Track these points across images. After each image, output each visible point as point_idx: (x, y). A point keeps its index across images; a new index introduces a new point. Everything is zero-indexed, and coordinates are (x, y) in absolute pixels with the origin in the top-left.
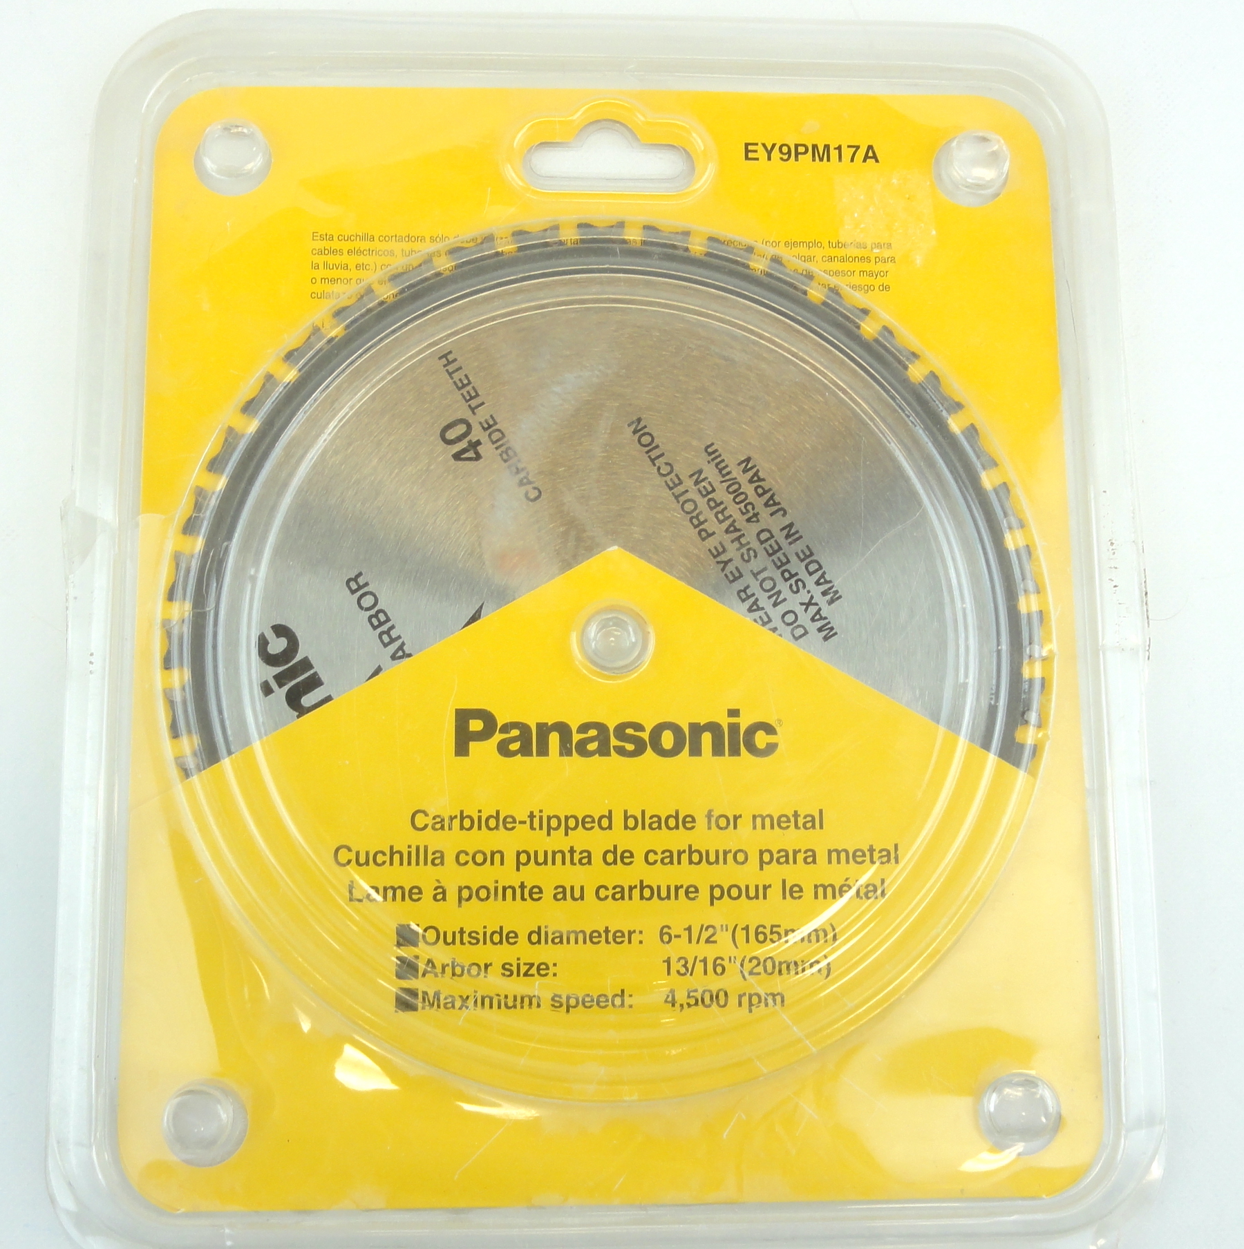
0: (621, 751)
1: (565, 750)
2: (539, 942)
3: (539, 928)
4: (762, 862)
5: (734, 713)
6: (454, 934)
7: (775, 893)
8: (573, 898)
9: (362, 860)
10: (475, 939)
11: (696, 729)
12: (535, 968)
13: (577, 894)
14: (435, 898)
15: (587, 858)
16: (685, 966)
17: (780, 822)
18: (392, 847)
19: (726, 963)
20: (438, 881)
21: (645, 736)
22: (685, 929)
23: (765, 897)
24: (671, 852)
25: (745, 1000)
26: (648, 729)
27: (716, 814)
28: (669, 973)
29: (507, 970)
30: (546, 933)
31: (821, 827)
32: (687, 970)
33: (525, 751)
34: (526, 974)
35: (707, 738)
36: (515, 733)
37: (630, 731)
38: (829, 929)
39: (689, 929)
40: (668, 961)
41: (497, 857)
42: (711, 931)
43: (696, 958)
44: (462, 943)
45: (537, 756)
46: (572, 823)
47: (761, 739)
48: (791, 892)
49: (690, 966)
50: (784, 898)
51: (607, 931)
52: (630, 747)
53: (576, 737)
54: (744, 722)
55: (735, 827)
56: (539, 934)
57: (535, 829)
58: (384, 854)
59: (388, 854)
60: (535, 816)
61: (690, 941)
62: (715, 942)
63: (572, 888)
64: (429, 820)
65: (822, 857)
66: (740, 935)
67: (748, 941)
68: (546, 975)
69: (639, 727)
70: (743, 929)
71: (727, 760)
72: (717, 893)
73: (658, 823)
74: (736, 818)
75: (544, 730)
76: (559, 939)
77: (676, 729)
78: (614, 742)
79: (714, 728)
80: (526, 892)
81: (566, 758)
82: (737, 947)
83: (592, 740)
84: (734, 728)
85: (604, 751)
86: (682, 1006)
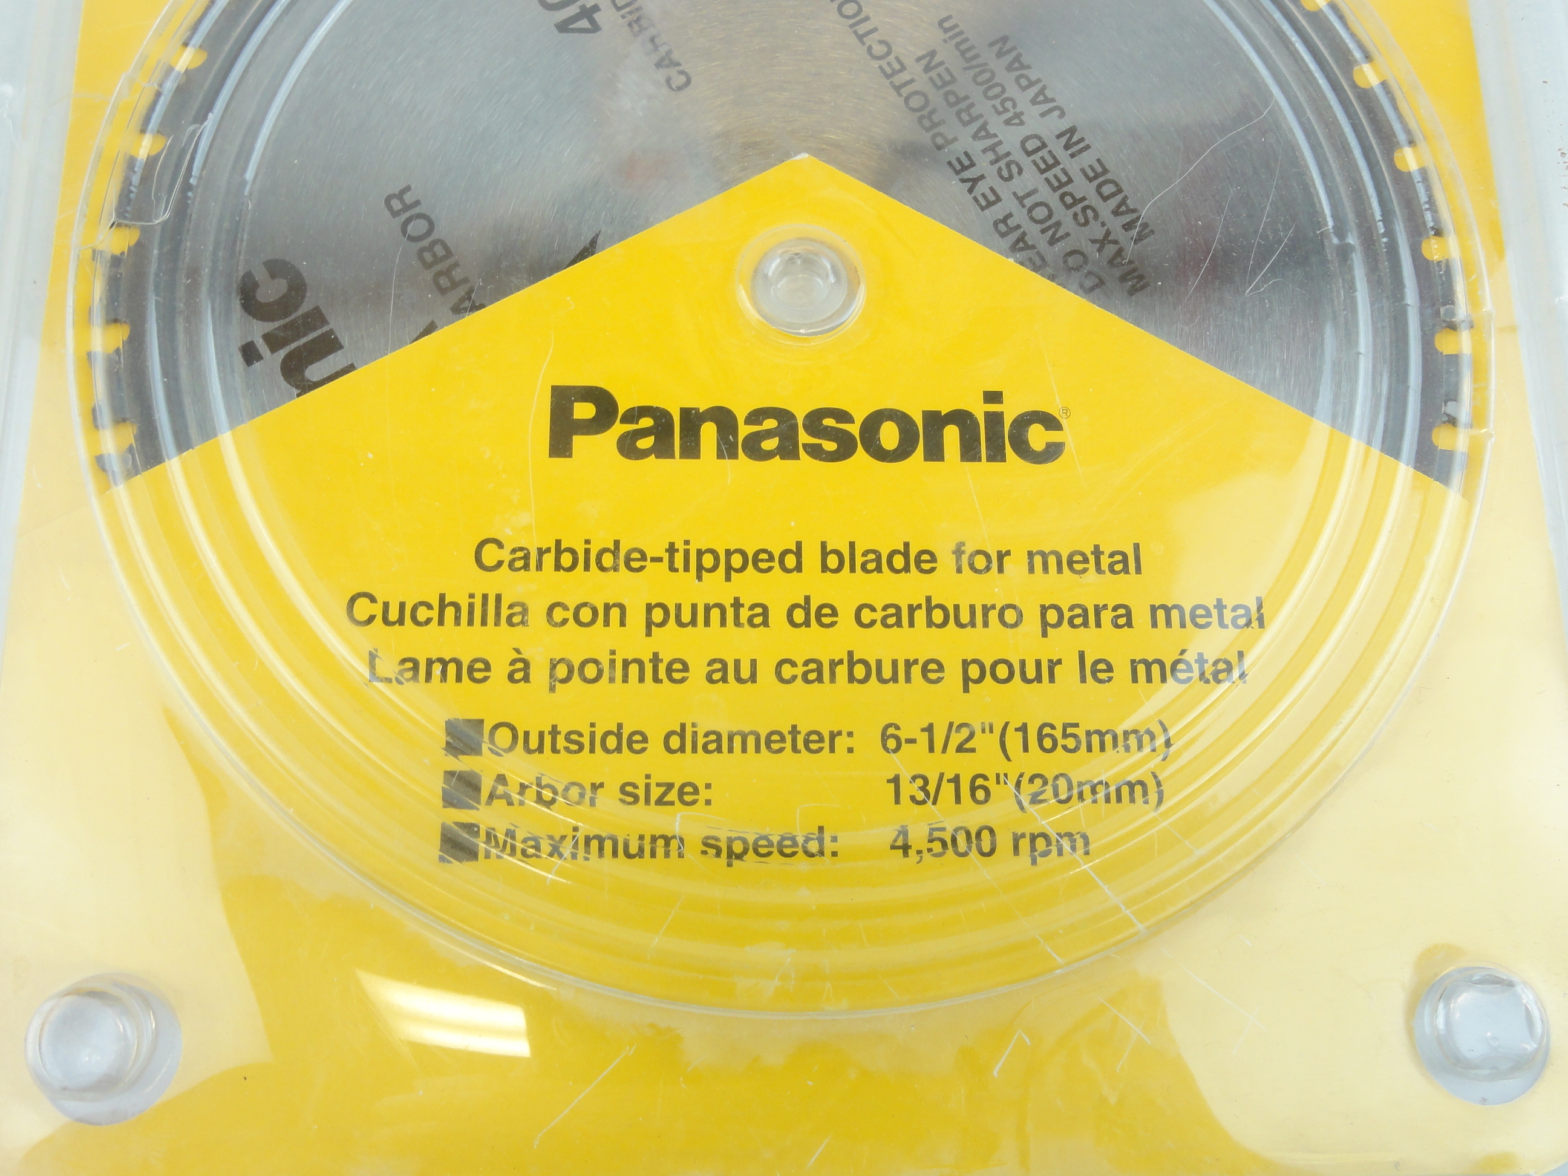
0: (815, 452)
1: (727, 449)
2: (682, 749)
3: (683, 726)
4: (1045, 624)
5: (993, 397)
6: (541, 735)
7: (1068, 671)
8: (739, 679)
9: (393, 616)
10: (575, 743)
11: (935, 421)
12: (675, 792)
13: (745, 673)
14: (511, 678)
15: (762, 615)
16: (923, 788)
17: (1073, 562)
18: (442, 597)
19: (991, 784)
20: (518, 651)
21: (854, 429)
22: (923, 730)
23: (1052, 679)
24: (898, 608)
25: (1025, 844)
26: (859, 417)
27: (969, 549)
28: (897, 801)
29: (628, 793)
30: (695, 734)
31: (1138, 570)
32: (927, 794)
33: (663, 449)
34: (660, 802)
35: (951, 435)
36: (646, 422)
37: (829, 422)
38: (1157, 729)
39: (929, 729)
40: (896, 781)
41: (615, 613)
42: (965, 733)
43: (942, 775)
44: (555, 750)
45: (681, 458)
46: (737, 561)
47: (1038, 437)
48: (1094, 672)
49: (931, 788)
50: (1083, 680)
51: (794, 731)
52: (830, 446)
53: (744, 430)
54: (1010, 411)
55: (1001, 570)
56: (682, 735)
57: (676, 570)
58: (429, 607)
59: (436, 604)
60: (677, 550)
61: (931, 749)
62: (973, 750)
63: (737, 663)
64: (505, 555)
65: (1142, 617)
66: (1014, 740)
67: (1026, 749)
68: (694, 802)
69: (843, 416)
70: (1017, 730)
71: (984, 467)
72: (974, 672)
73: (876, 562)
74: (1001, 556)
75: (692, 420)
76: (716, 743)
77: (902, 420)
78: (804, 438)
79: (961, 418)
80: (662, 668)
81: (728, 463)
82: (1009, 759)
83: (768, 434)
84: (994, 420)
85: (788, 450)
86: (919, 852)
